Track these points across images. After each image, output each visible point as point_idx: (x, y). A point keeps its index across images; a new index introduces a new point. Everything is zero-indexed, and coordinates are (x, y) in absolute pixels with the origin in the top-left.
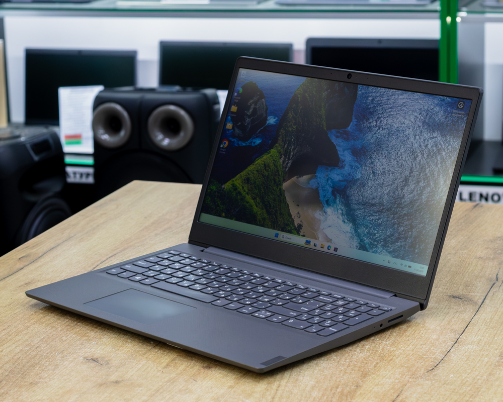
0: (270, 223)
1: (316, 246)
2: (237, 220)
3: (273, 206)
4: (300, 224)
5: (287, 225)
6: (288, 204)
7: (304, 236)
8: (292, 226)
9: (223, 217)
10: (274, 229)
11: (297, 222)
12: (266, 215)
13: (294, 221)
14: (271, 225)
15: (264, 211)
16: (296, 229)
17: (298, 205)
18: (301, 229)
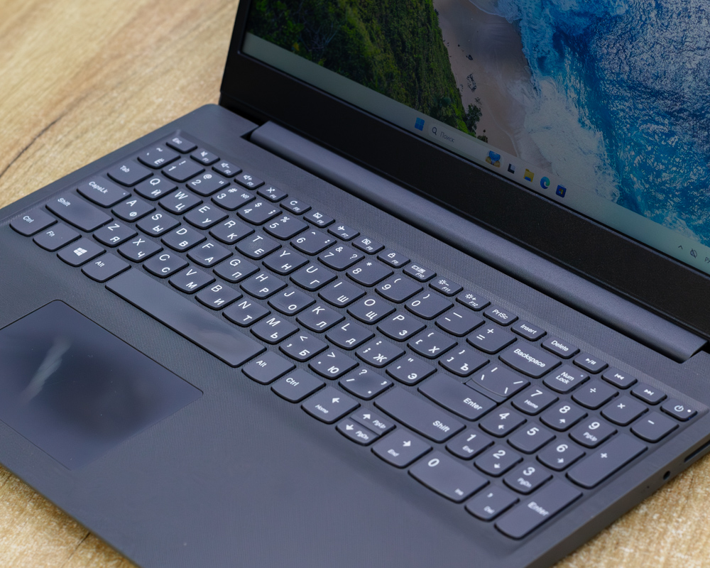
0: (403, 90)
1: (513, 172)
2: (326, 65)
3: (412, 48)
4: (475, 107)
5: (445, 103)
6: (446, 50)
7: (484, 139)
8: (455, 106)
9: (296, 53)
10: (413, 105)
11: (467, 100)
12: (394, 68)
13: (460, 96)
14: (406, 95)
15: (391, 56)
16: (465, 119)
17: (470, 58)
18: (478, 120)
